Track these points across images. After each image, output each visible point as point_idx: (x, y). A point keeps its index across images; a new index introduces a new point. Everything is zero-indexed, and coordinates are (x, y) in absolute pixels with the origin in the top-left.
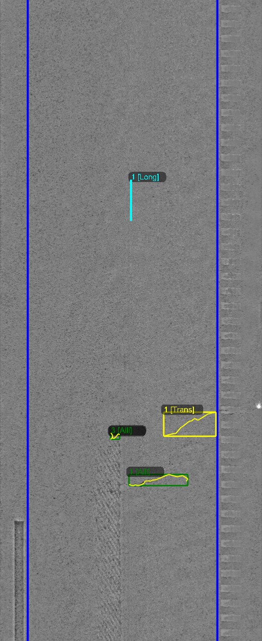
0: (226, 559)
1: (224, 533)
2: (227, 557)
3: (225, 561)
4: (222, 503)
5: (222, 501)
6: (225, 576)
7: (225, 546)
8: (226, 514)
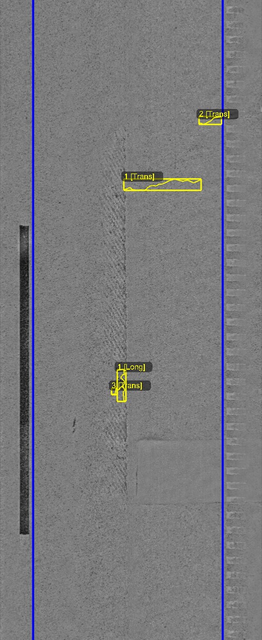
0: (231, 263)
1: (230, 237)
2: (233, 261)
3: (230, 266)
4: (228, 207)
5: (228, 205)
6: (230, 281)
7: (230, 251)
8: (231, 218)
